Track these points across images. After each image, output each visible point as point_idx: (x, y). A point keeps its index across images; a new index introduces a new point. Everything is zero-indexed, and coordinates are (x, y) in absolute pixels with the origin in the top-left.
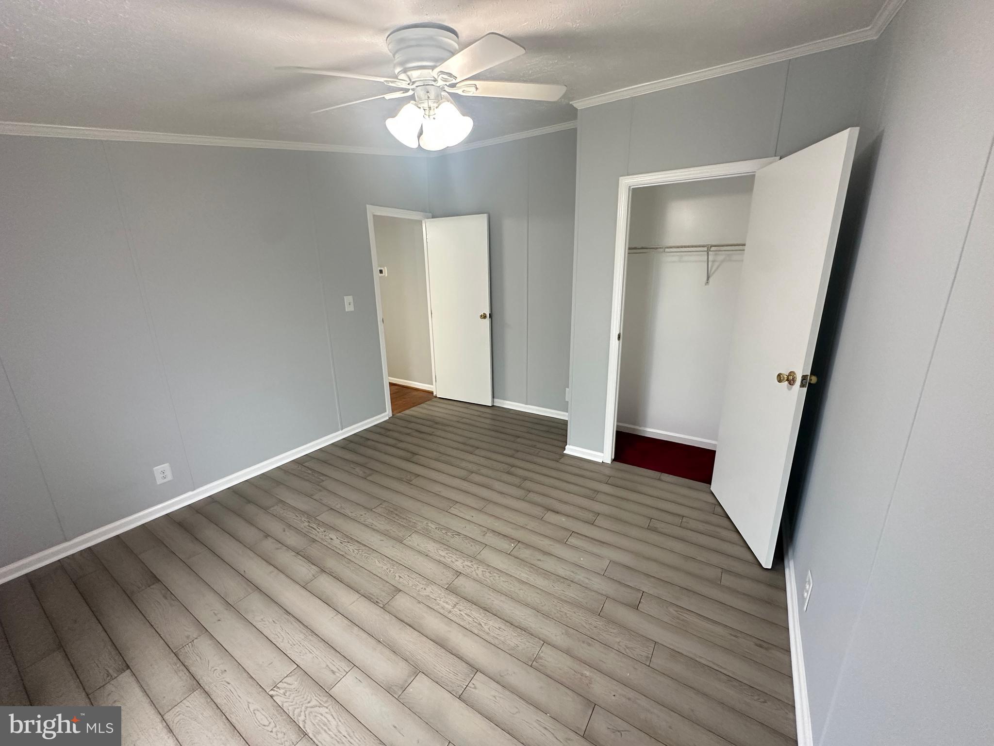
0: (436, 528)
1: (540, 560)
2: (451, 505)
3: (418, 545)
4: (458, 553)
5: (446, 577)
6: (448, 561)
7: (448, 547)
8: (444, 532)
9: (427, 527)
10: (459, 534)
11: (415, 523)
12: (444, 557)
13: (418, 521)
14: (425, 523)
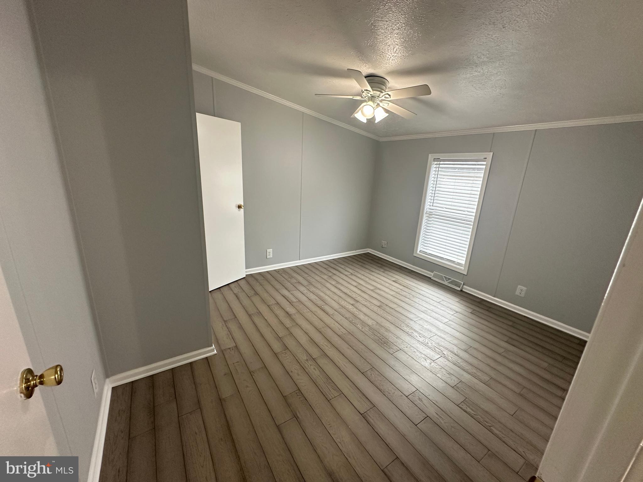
0: (357, 324)
1: (316, 299)
2: (344, 335)
3: (368, 319)
4: (350, 311)
5: (357, 305)
6: (355, 309)
7: (353, 314)
8: (354, 321)
9: (362, 326)
10: (346, 318)
11: (369, 331)
12: (356, 311)
13: (367, 331)
14: (363, 329)
